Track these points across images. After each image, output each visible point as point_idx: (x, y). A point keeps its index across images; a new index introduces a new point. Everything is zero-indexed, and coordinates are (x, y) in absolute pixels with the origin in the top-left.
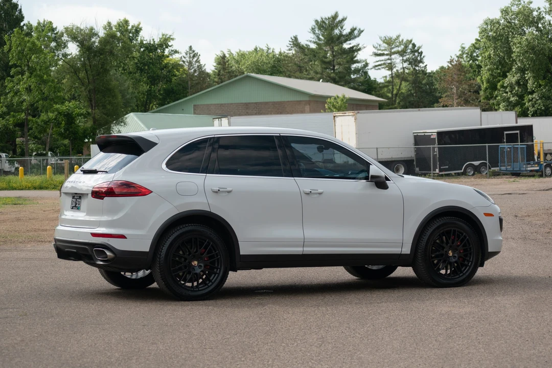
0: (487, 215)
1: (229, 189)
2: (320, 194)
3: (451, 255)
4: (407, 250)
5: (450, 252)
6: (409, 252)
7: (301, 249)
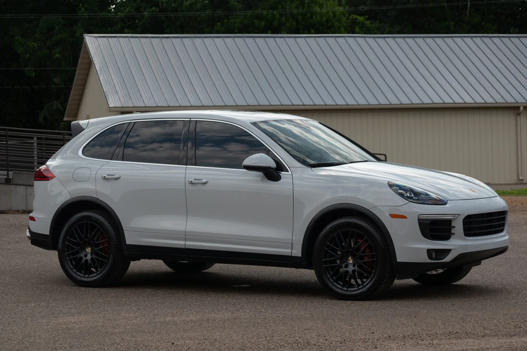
0: (392, 216)
1: (117, 176)
2: (205, 183)
3: (351, 261)
4: (297, 252)
5: (350, 258)
6: (300, 255)
7: (183, 243)
